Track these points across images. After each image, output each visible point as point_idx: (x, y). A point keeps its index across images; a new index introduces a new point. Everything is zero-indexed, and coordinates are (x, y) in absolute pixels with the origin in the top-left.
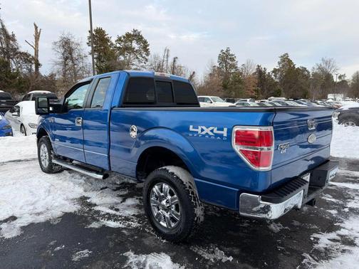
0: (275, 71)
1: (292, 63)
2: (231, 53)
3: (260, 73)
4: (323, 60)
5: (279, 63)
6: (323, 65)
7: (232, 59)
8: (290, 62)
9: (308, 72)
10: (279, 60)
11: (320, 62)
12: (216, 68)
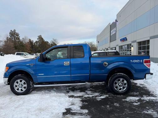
0: (36, 42)
1: (43, 39)
2: (16, 32)
3: (31, 42)
4: (53, 39)
5: (38, 39)
6: (54, 41)
7: (18, 35)
8: (42, 39)
9: (49, 44)
10: (38, 37)
11: (52, 40)
12: (8, 38)
